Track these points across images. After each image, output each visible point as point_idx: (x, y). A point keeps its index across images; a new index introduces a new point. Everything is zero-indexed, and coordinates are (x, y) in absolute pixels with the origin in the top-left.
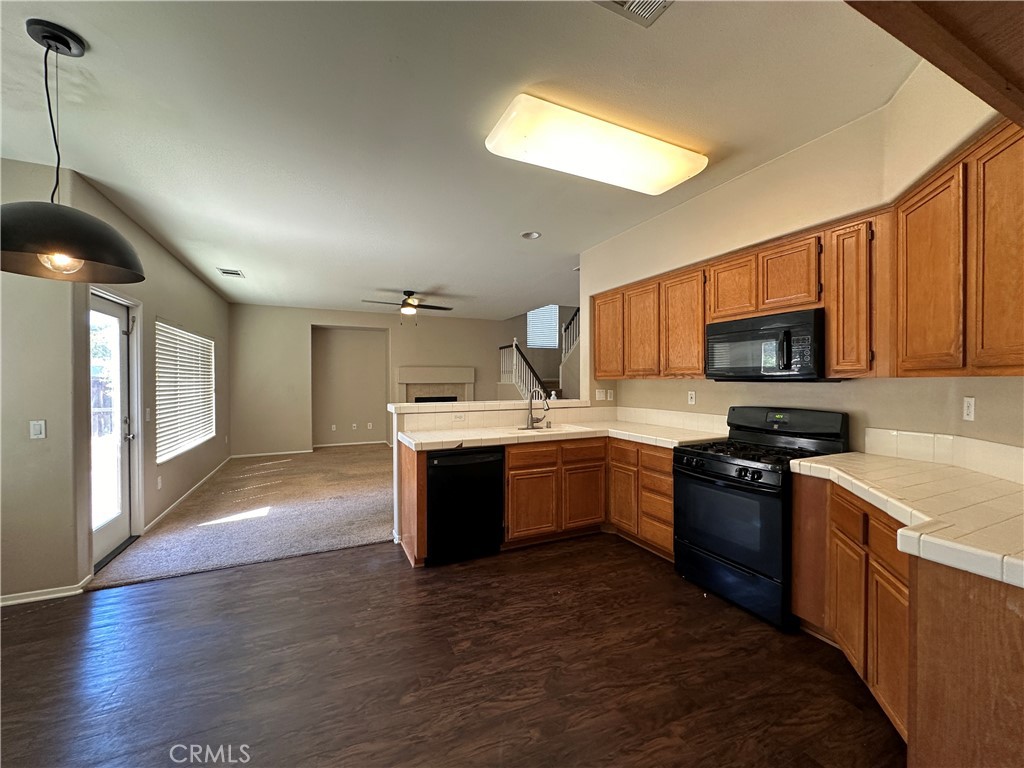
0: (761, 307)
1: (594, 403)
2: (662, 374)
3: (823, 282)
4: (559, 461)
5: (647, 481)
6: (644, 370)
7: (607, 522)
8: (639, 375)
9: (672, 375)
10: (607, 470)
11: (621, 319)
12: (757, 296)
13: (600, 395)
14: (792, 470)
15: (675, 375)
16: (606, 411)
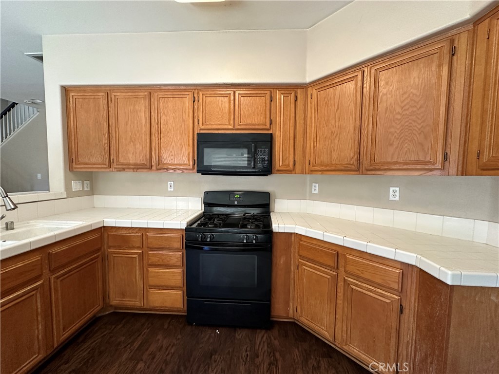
0: (237, 127)
1: (70, 194)
2: (154, 168)
3: (272, 118)
4: (46, 272)
5: (154, 260)
6: (135, 164)
7: (106, 305)
8: (129, 168)
9: (165, 169)
10: (105, 258)
11: (105, 115)
12: (234, 119)
13: (76, 186)
14: (274, 231)
15: (167, 169)
16: (84, 200)
